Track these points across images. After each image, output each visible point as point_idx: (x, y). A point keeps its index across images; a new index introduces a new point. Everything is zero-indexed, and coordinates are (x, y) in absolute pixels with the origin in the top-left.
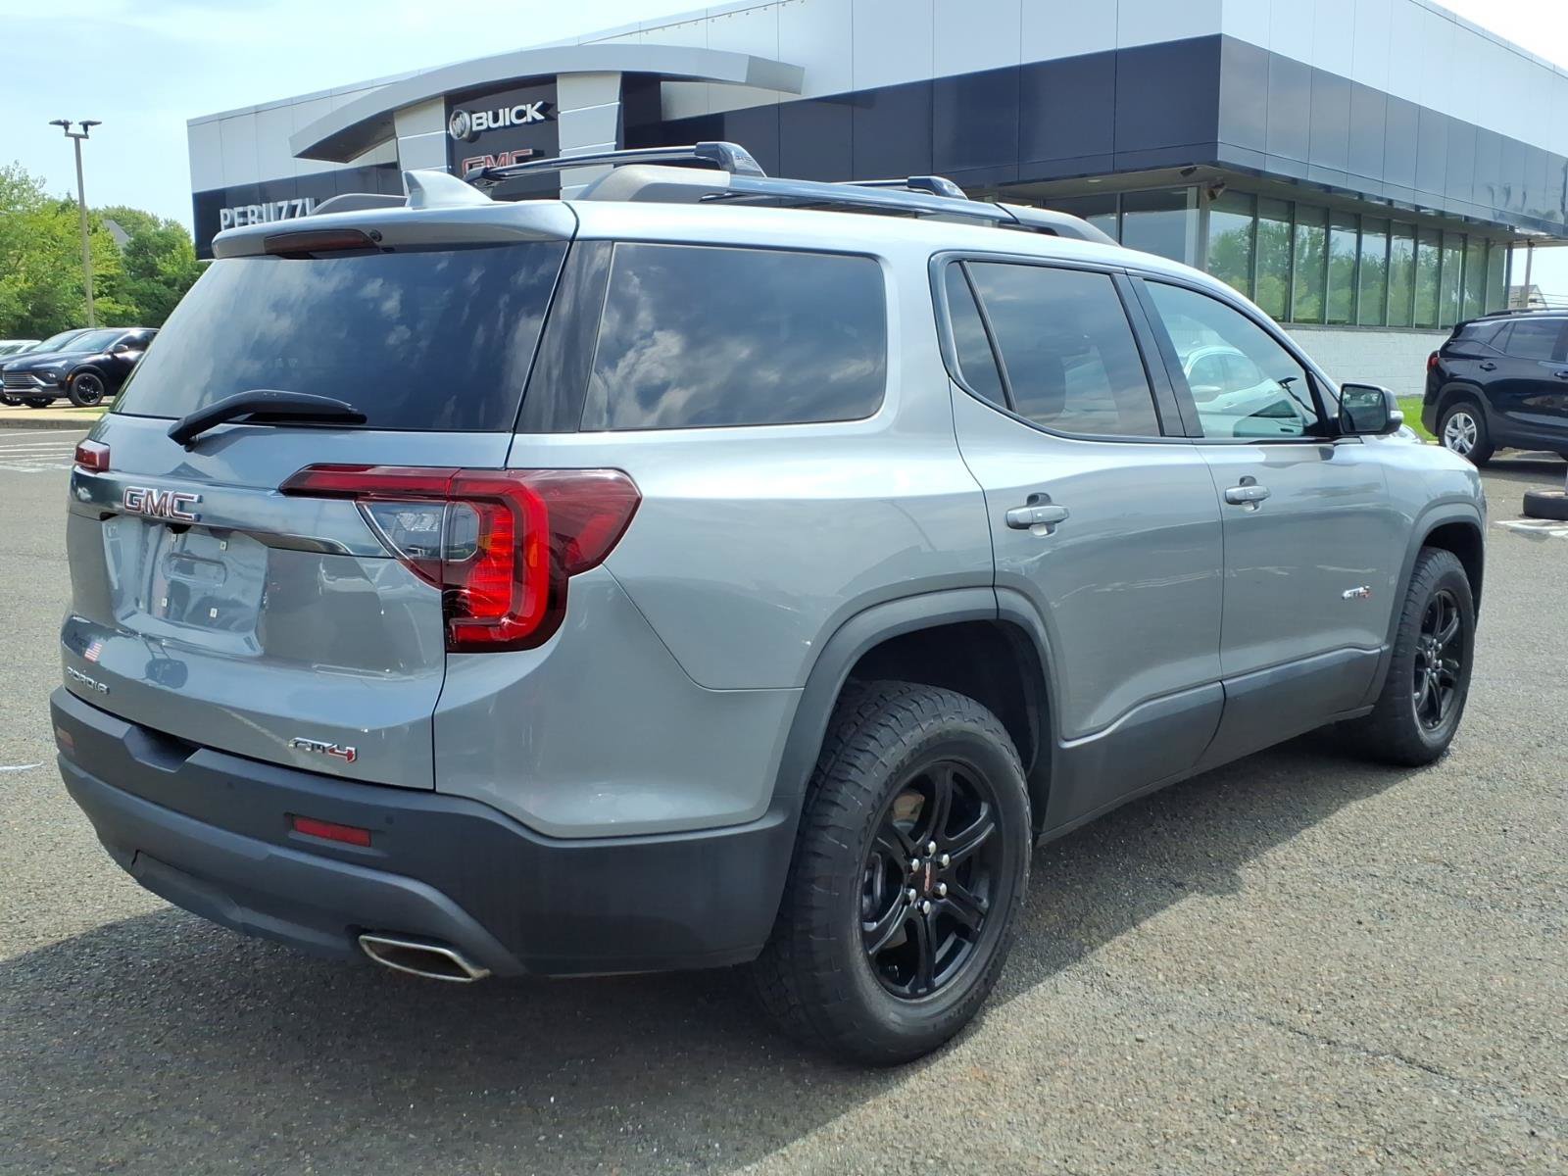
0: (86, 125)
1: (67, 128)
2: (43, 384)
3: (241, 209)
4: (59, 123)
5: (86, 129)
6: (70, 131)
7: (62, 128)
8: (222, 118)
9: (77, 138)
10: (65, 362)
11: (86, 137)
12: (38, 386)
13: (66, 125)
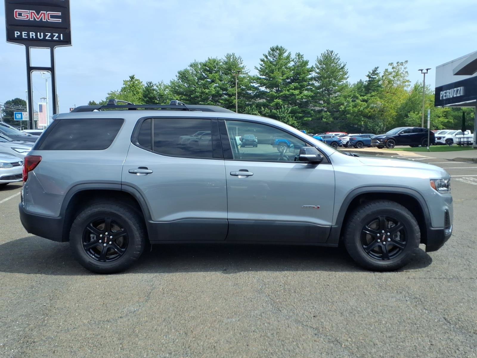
0: (427, 70)
1: (422, 71)
2: (379, 142)
3: (445, 91)
4: (420, 70)
5: (427, 71)
6: (423, 72)
7: (421, 71)
8: (444, 65)
9: (424, 73)
10: (385, 136)
11: (427, 73)
12: (378, 143)
13: (422, 70)
